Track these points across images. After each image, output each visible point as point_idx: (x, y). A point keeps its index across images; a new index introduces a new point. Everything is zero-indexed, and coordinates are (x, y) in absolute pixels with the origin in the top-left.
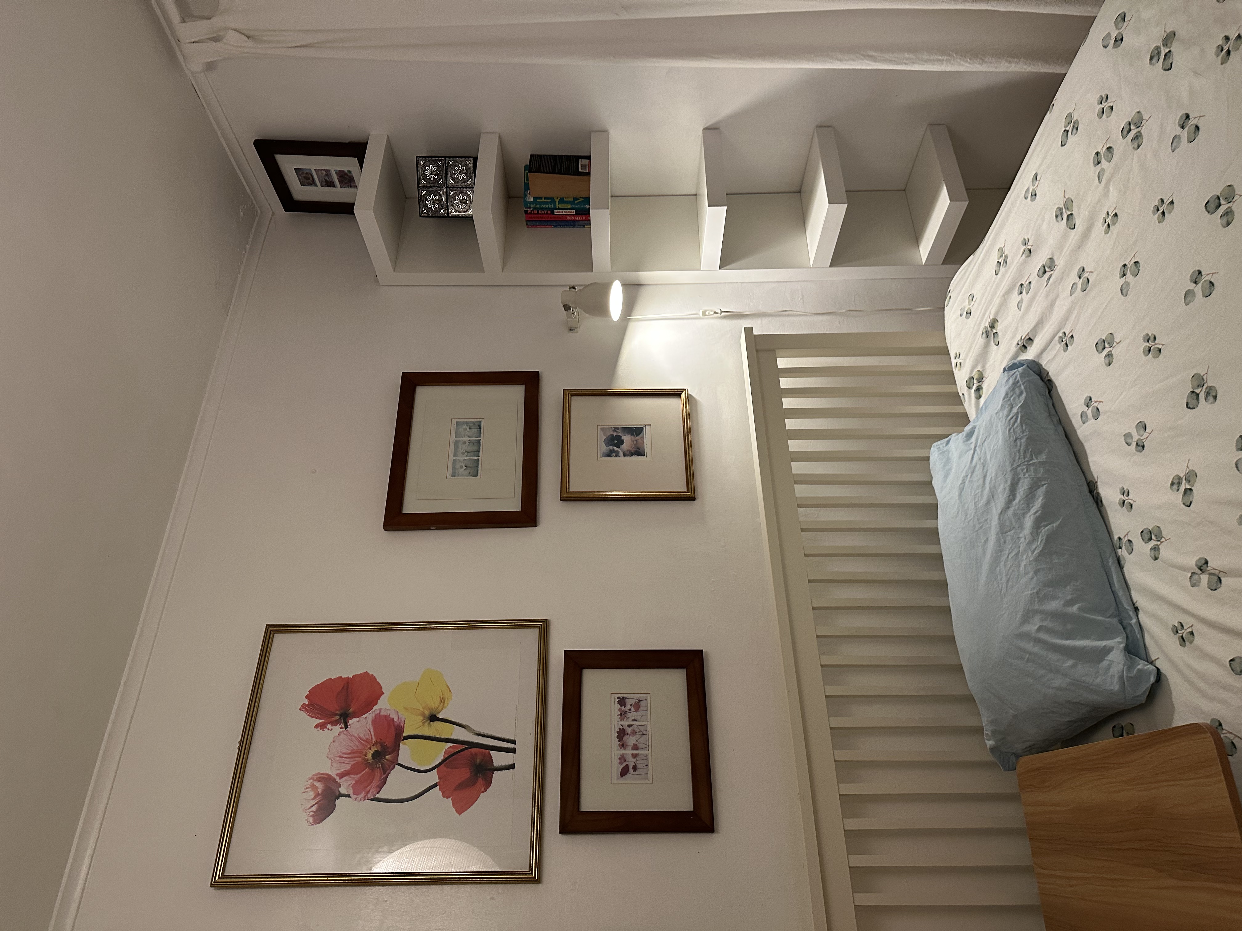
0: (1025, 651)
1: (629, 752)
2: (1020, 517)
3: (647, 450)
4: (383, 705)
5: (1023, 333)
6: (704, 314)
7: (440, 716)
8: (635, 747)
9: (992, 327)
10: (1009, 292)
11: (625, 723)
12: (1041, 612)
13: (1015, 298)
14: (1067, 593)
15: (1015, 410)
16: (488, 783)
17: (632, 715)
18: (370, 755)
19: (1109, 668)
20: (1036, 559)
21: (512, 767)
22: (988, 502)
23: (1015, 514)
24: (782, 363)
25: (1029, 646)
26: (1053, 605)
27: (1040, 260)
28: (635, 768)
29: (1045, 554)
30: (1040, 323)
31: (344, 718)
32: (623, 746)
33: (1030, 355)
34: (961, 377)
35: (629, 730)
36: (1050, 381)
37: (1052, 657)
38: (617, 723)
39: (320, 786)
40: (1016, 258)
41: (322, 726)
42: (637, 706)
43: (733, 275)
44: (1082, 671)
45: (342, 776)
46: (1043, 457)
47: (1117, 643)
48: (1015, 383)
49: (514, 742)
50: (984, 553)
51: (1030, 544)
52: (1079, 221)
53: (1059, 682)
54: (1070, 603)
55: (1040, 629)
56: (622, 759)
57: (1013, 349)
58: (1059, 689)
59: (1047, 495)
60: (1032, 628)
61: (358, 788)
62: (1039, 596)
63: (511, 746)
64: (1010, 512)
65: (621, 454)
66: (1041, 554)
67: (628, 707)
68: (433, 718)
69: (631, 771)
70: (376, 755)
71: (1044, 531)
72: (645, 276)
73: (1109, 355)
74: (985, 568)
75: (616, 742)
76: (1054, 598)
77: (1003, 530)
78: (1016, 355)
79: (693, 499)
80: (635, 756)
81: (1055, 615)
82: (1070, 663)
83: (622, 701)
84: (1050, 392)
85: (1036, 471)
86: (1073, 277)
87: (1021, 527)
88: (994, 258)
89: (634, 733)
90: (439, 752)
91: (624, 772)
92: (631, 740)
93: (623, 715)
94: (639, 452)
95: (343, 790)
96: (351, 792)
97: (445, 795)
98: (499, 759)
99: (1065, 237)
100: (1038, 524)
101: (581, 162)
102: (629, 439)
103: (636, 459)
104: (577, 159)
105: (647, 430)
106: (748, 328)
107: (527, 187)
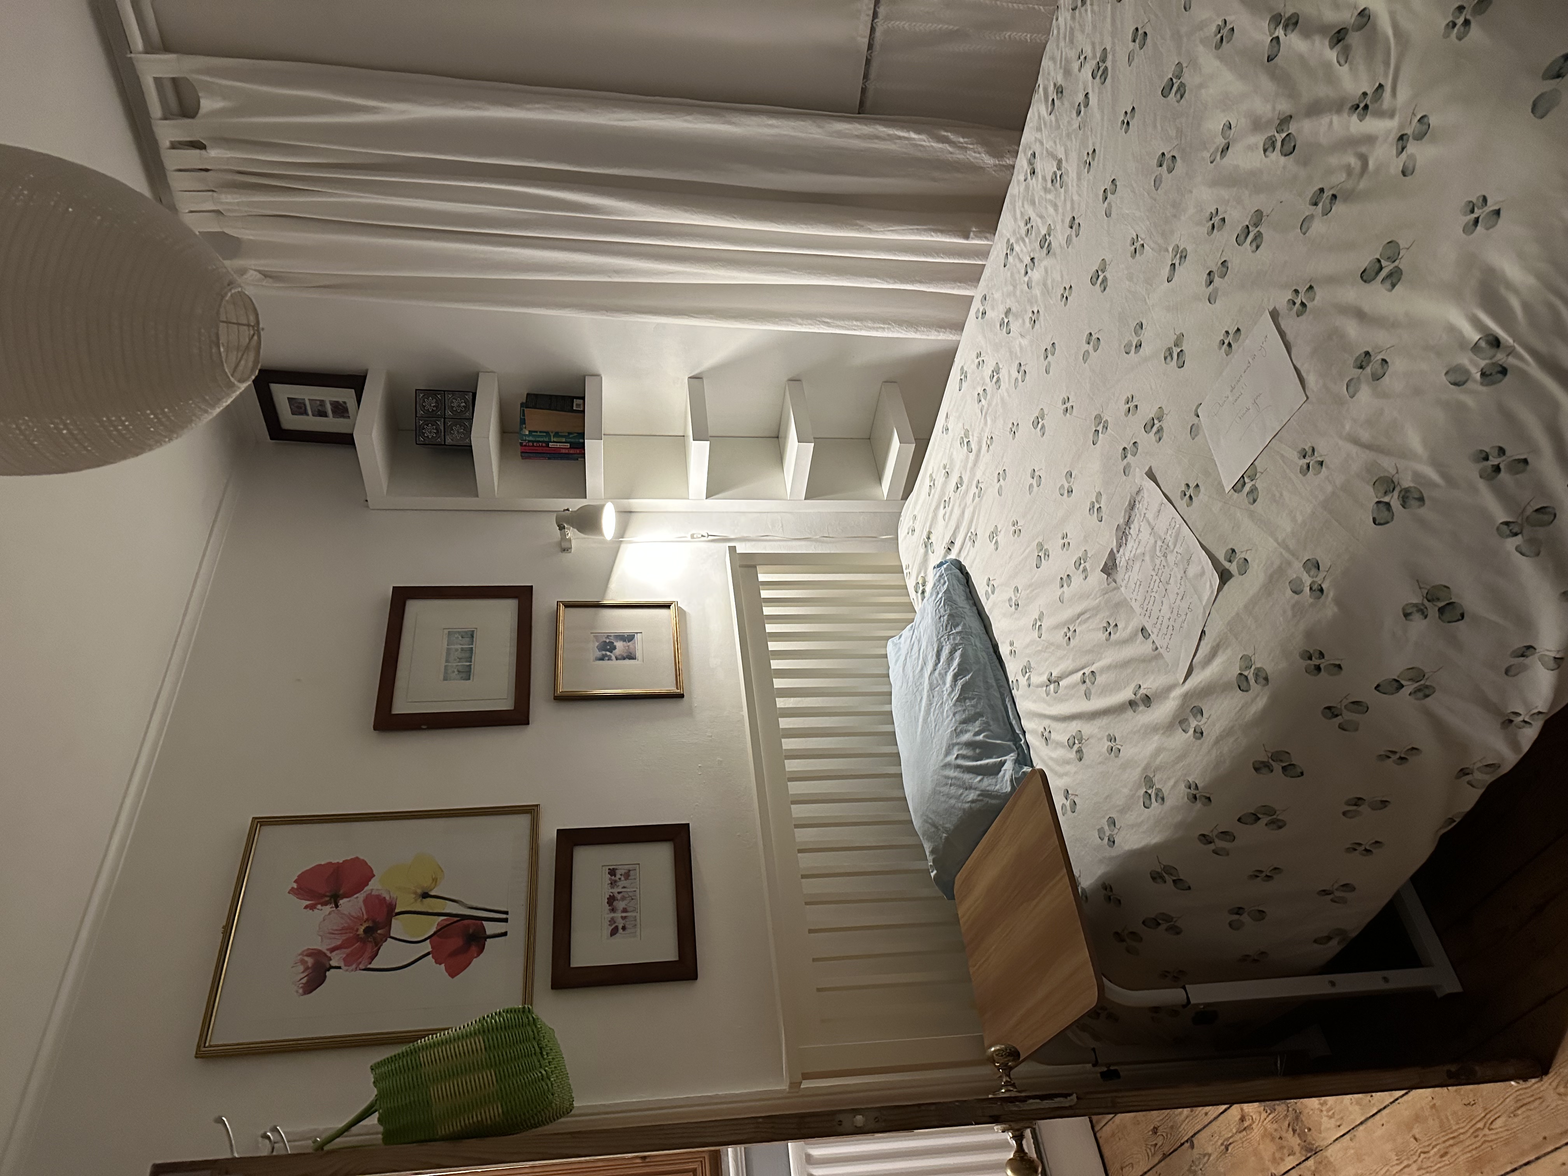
0: (947, 777)
1: (618, 915)
2: (943, 676)
3: (638, 654)
4: (374, 886)
5: (947, 539)
6: (692, 536)
7: (432, 893)
8: (625, 910)
9: (929, 538)
10: (937, 508)
11: (615, 890)
12: (958, 744)
13: (941, 512)
14: (977, 726)
15: (940, 596)
16: (481, 949)
17: (622, 883)
18: (361, 931)
19: (1004, 776)
20: (954, 705)
21: (505, 934)
22: (922, 669)
23: (940, 674)
24: (762, 578)
25: (952, 773)
26: (966, 737)
27: (954, 479)
28: (624, 928)
29: (961, 699)
30: (957, 528)
31: (335, 899)
32: (613, 910)
33: (953, 556)
34: (911, 584)
35: (619, 896)
36: (967, 573)
37: (967, 777)
38: (607, 891)
39: (310, 961)
40: (940, 480)
41: (312, 907)
42: (627, 875)
43: (717, 504)
44: (987, 783)
45: (332, 950)
46: (959, 629)
47: (1010, 759)
48: (941, 576)
49: (506, 913)
50: (920, 710)
51: (949, 694)
52: (974, 446)
53: (972, 795)
54: (977, 734)
55: (957, 758)
56: (612, 921)
57: (943, 551)
58: (973, 801)
59: (962, 655)
60: (951, 758)
61: (348, 961)
62: (957, 733)
63: (504, 916)
64: (937, 672)
65: (613, 657)
66: (957, 700)
67: (618, 876)
68: (425, 895)
69: (621, 931)
70: (366, 931)
71: (960, 683)
72: (636, 503)
73: (996, 542)
74: (921, 720)
75: (607, 907)
76: (967, 731)
77: (932, 688)
78: (945, 556)
79: (681, 696)
80: (624, 918)
81: (969, 745)
82: (979, 778)
83: (612, 872)
84: (967, 582)
85: (954, 639)
86: (974, 489)
87: (944, 683)
88: (927, 482)
89: (623, 899)
90: (432, 925)
91: (614, 932)
92: (621, 905)
93: (613, 884)
94: (631, 657)
95: (333, 963)
96: (342, 964)
97: (438, 962)
98: (491, 928)
99: (967, 457)
100: (955, 678)
101: (576, 402)
102: (619, 645)
103: (627, 662)
104: (572, 398)
105: (638, 637)
106: (732, 549)
107: (523, 422)
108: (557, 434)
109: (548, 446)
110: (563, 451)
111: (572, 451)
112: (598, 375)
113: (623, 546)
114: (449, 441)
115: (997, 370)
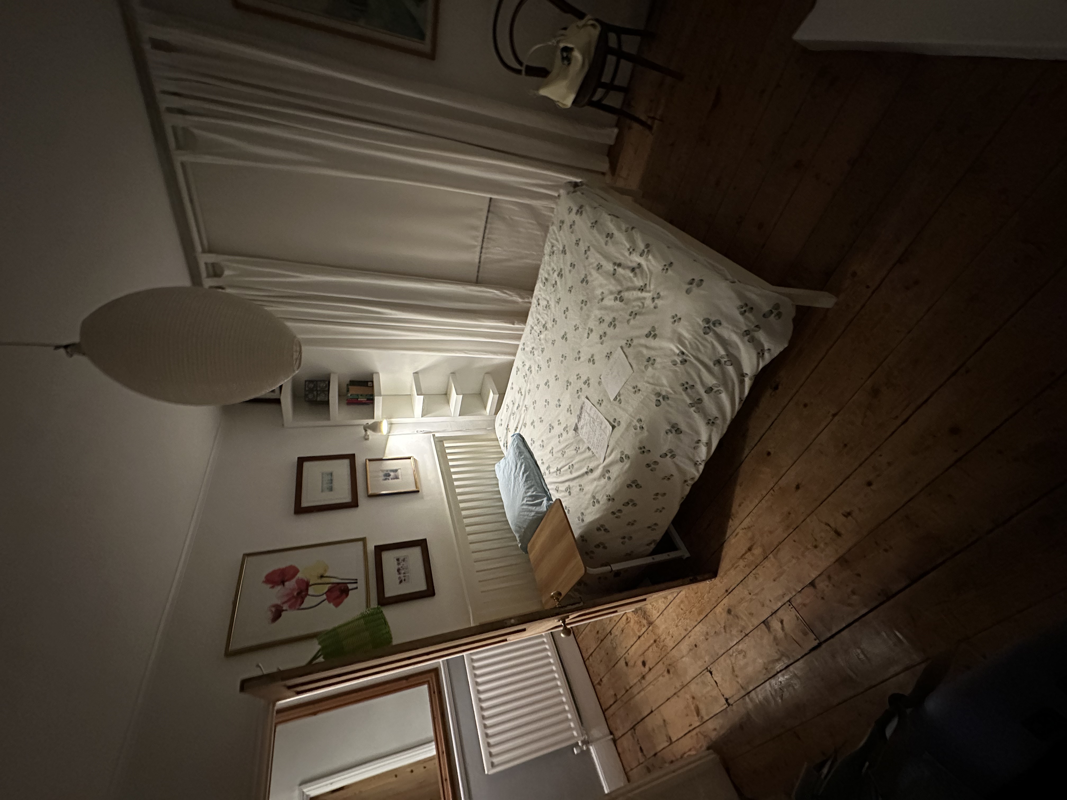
0: (523, 509)
1: (402, 575)
2: (519, 474)
3: (400, 477)
4: (299, 575)
5: (515, 426)
6: (417, 432)
7: (325, 575)
8: (404, 573)
9: (508, 427)
10: (510, 416)
11: (400, 566)
12: (526, 497)
13: (512, 417)
14: (532, 490)
15: (515, 446)
16: (347, 595)
17: (402, 564)
18: (295, 594)
19: (543, 506)
20: (524, 483)
21: (357, 588)
22: (511, 472)
23: (517, 473)
24: (446, 445)
25: (525, 507)
26: (529, 494)
27: (516, 405)
28: (405, 580)
29: (526, 481)
30: (518, 423)
31: (283, 583)
32: (400, 574)
33: (517, 432)
34: (501, 444)
35: (402, 569)
36: (523, 438)
37: (530, 508)
38: (397, 567)
39: (273, 609)
40: (511, 406)
41: (273, 587)
42: (404, 560)
43: (426, 419)
44: (538, 509)
45: (284, 603)
46: (523, 457)
47: (545, 499)
48: (514, 439)
49: (357, 580)
50: (511, 486)
51: (522, 480)
52: (523, 393)
53: (533, 514)
54: (533, 492)
55: (527, 501)
56: (400, 578)
57: (514, 431)
58: (533, 516)
59: (525, 466)
60: (524, 502)
61: (290, 607)
62: (526, 493)
63: (356, 581)
64: (516, 473)
65: (390, 479)
66: (525, 481)
67: (400, 561)
68: (322, 577)
69: (403, 581)
70: (298, 594)
71: (525, 475)
72: (394, 420)
73: (534, 426)
74: (512, 491)
75: (397, 573)
76: (529, 492)
77: (515, 478)
78: (514, 432)
79: (418, 491)
80: (405, 576)
81: (530, 496)
82: (535, 507)
83: (398, 560)
84: (524, 441)
85: (521, 460)
86: (524, 408)
87: (519, 476)
88: (506, 407)
89: (403, 569)
90: (326, 588)
91: (401, 582)
92: (402, 572)
93: (399, 564)
94: (397, 478)
95: (284, 608)
96: (288, 608)
97: (329, 602)
98: (350, 586)
99: (521, 397)
100: (523, 474)
101: (369, 383)
102: (392, 474)
103: (396, 480)
104: (367, 382)
105: (399, 471)
106: (434, 435)
107: (348, 391)
108: (361, 395)
109: (357, 400)
110: (363, 402)
111: (367, 402)
112: (377, 373)
113: (390, 437)
114: (319, 399)
115: (530, 367)
